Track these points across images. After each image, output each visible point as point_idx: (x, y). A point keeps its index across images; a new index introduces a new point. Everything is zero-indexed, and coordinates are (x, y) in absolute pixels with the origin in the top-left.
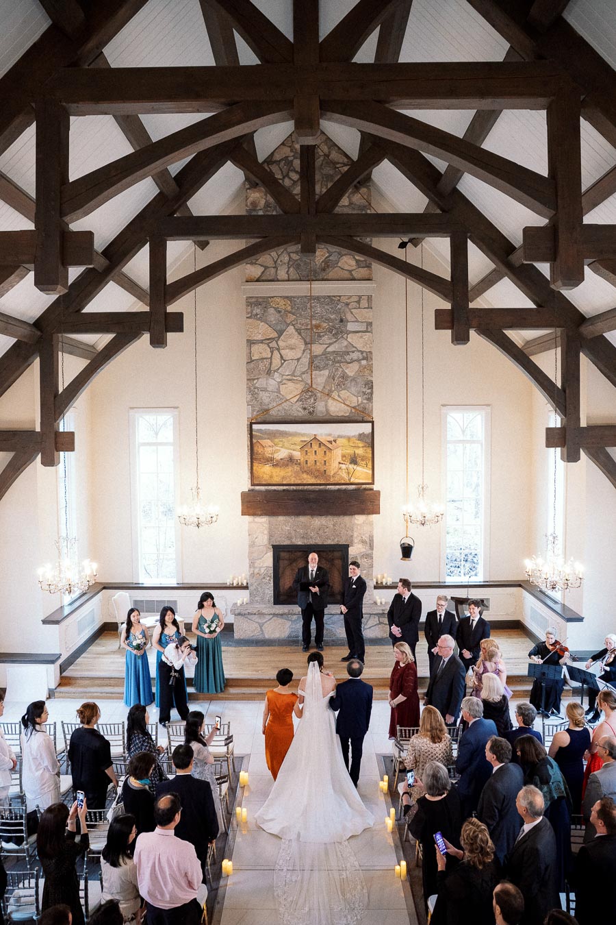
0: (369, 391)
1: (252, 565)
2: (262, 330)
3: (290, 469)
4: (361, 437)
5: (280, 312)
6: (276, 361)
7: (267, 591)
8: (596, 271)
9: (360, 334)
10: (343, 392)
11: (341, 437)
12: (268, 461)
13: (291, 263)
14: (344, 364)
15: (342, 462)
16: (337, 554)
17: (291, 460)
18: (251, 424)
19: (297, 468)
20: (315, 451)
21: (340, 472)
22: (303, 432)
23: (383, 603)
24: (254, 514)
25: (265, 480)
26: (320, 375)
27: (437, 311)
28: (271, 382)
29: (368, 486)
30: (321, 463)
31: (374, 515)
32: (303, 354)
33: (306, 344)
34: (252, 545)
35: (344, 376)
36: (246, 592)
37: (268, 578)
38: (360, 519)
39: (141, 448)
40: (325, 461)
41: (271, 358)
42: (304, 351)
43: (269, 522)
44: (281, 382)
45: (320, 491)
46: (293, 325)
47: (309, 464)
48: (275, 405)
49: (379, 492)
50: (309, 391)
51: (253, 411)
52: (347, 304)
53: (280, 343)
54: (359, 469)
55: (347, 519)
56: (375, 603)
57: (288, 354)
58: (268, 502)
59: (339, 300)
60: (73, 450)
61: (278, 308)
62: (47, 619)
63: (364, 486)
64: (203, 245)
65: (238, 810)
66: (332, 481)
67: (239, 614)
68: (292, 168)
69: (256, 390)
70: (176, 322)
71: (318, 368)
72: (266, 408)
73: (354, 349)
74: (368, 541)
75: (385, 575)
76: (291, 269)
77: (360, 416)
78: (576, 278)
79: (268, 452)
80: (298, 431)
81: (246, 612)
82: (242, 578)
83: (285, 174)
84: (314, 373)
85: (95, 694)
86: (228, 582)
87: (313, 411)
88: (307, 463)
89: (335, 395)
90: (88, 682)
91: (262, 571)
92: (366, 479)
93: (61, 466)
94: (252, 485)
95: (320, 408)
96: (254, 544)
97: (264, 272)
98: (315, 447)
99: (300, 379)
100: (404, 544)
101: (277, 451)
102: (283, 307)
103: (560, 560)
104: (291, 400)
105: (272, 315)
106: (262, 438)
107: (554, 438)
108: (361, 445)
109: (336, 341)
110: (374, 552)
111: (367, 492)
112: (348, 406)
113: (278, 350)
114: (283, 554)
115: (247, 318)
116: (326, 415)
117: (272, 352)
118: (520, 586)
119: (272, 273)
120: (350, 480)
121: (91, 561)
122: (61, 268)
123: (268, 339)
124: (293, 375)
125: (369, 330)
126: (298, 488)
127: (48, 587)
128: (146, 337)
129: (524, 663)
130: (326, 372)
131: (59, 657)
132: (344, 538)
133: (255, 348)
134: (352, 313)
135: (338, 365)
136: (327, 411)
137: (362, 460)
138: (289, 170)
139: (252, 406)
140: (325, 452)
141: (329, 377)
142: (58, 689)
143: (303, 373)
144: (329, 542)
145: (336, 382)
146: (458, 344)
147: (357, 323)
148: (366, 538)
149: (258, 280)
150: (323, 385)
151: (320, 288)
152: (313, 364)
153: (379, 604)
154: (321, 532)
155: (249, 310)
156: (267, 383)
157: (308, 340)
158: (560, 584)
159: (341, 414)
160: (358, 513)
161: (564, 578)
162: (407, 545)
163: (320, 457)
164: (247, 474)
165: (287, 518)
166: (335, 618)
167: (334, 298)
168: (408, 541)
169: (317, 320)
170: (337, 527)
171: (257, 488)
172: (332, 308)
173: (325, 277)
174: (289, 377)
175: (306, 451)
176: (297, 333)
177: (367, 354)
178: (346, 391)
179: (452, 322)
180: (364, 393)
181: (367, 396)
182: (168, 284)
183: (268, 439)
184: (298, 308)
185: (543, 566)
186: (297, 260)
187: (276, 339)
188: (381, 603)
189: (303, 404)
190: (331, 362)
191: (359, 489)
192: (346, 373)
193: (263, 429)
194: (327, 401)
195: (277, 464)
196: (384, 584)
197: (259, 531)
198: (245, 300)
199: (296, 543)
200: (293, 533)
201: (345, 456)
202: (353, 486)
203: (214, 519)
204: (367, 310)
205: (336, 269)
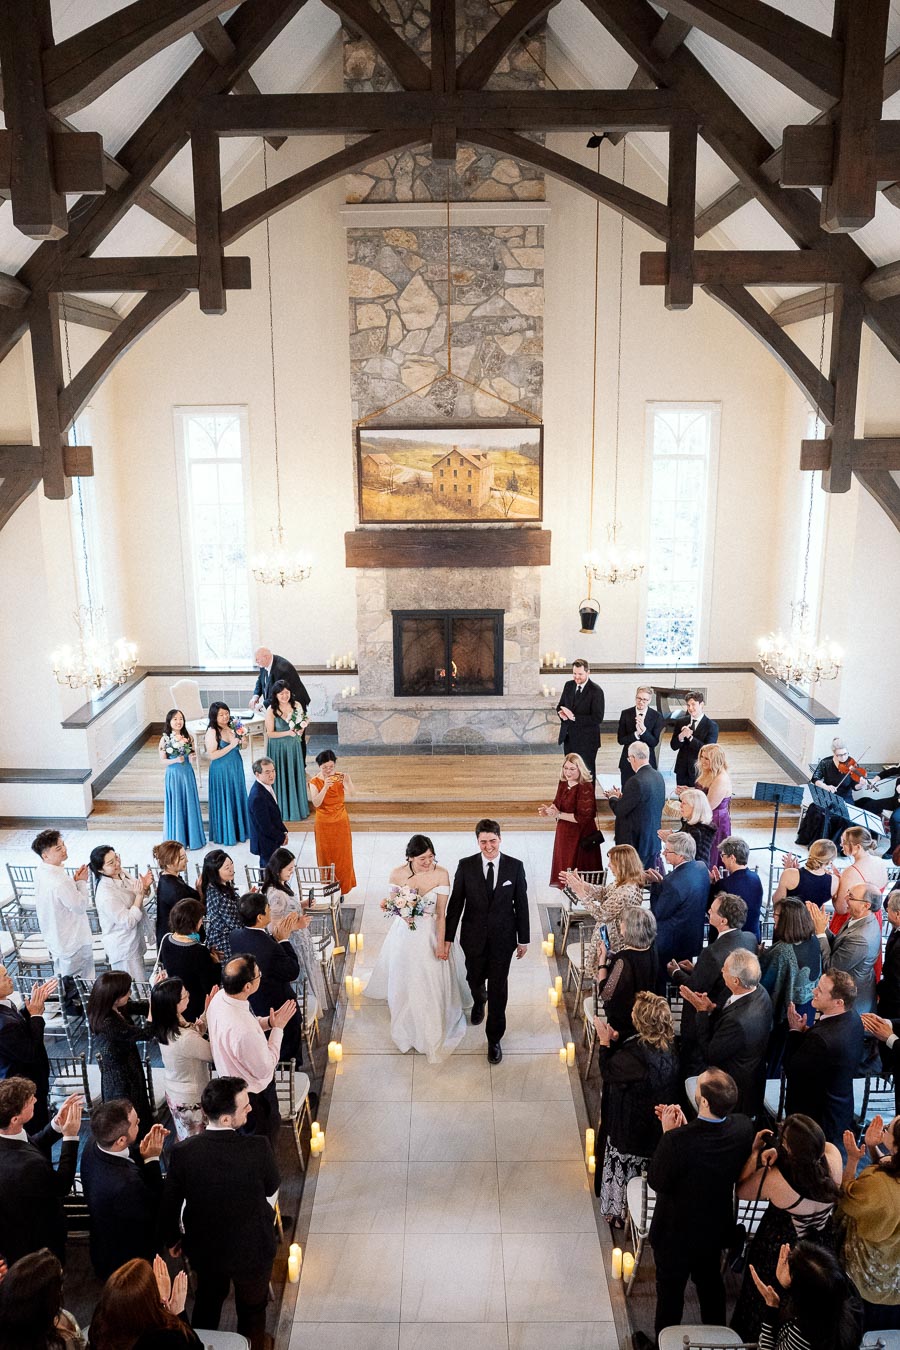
0: (538, 378)
1: (362, 640)
2: (373, 283)
3: (417, 497)
4: (524, 449)
5: (400, 253)
6: (396, 332)
7: (384, 677)
8: (894, 200)
9: (525, 288)
10: (496, 380)
11: (493, 449)
12: (384, 486)
13: (417, 172)
14: (500, 336)
15: (495, 487)
16: (490, 623)
17: (418, 485)
18: (358, 429)
19: (427, 496)
20: (455, 472)
21: (491, 502)
22: (436, 443)
23: (553, 694)
24: (365, 566)
25: (381, 515)
26: (463, 354)
27: (643, 255)
28: (388, 364)
29: (533, 524)
30: (463, 489)
31: (542, 567)
32: (437, 320)
33: (441, 304)
34: (362, 609)
35: (499, 356)
36: (355, 679)
37: (387, 658)
38: (520, 573)
39: (194, 466)
40: (470, 486)
41: (387, 327)
42: (438, 316)
43: (387, 576)
44: (402, 365)
45: (462, 530)
46: (421, 274)
47: (445, 491)
48: (393, 399)
49: (549, 533)
50: (446, 378)
51: (361, 409)
52: (505, 241)
53: (401, 302)
54: (519, 497)
55: (501, 572)
56: (542, 694)
57: (413, 320)
58: (385, 547)
59: (492, 234)
60: (90, 473)
61: (398, 246)
62: (75, 720)
63: (528, 524)
64: (277, 143)
65: (348, 979)
66: (480, 515)
67: (346, 710)
68: (418, 4)
69: (365, 378)
70: (238, 274)
71: (459, 343)
72: (381, 404)
73: (516, 313)
74: (532, 604)
75: (557, 654)
76: (418, 182)
77: (523, 418)
78: (863, 212)
79: (384, 473)
80: (431, 441)
81: (355, 707)
82: (348, 659)
83: (407, 12)
84: (453, 349)
85: (142, 825)
86: (329, 664)
87: (452, 410)
88: (442, 489)
89: (484, 384)
90: (132, 808)
91: (378, 648)
92: (530, 513)
93: (74, 498)
94: (361, 523)
95: (463, 405)
96: (365, 609)
97: (374, 187)
98: (455, 464)
99: (432, 360)
100: (585, 609)
101: (400, 470)
102: (406, 245)
103: (811, 639)
104: (419, 393)
105: (389, 259)
106: (375, 452)
107: (814, 455)
108: (523, 462)
109: (486, 301)
110: (541, 620)
111: (533, 533)
112: (505, 401)
113: (398, 314)
114: (407, 624)
115: (350, 262)
116: (471, 416)
117: (389, 318)
118: (751, 670)
119: (387, 188)
120: (506, 514)
121: (127, 642)
122: (54, 195)
123: (383, 297)
124: (421, 353)
125: (538, 283)
126: (430, 526)
127: (67, 679)
128: (193, 297)
129: (750, 779)
130: (471, 350)
131: (90, 774)
132: (496, 601)
133: (363, 311)
134: (512, 255)
135: (490, 337)
136: (473, 409)
137: (525, 484)
138: (413, 9)
139: (360, 402)
140: (470, 472)
141: (476, 357)
142: (92, 818)
143: (437, 350)
144: (475, 606)
145: (487, 364)
146: (675, 308)
147: (520, 272)
148: (529, 600)
149: (365, 201)
150: (467, 369)
151: (464, 214)
152: (452, 338)
153: (547, 695)
154: (464, 589)
155: (353, 250)
156: (381, 367)
157: (444, 298)
158: (807, 677)
159: (494, 414)
160: (518, 564)
161: (815, 666)
162: (589, 611)
163: (461, 480)
164: (353, 506)
165: (414, 571)
166: (483, 715)
167: (484, 231)
168: (591, 605)
169: (458, 265)
170: (487, 585)
171: (369, 526)
172: (481, 247)
173: (471, 196)
174: (415, 357)
175: (442, 471)
176: (426, 287)
177: (534, 321)
178: (501, 379)
179: (668, 272)
180: (530, 382)
181: (533, 387)
182: (224, 210)
183: (385, 452)
184: (428, 246)
185: (785, 647)
186: (427, 167)
187: (395, 297)
188: (550, 693)
189: (436, 399)
190: (479, 334)
191: (519, 528)
192: (501, 350)
193: (376, 437)
194: (473, 395)
195: (397, 491)
196: (555, 667)
197: (372, 590)
198: (346, 233)
199: (427, 608)
200: (422, 593)
201: (500, 479)
202: (511, 524)
203: (306, 573)
204: (535, 250)
205: (488, 182)
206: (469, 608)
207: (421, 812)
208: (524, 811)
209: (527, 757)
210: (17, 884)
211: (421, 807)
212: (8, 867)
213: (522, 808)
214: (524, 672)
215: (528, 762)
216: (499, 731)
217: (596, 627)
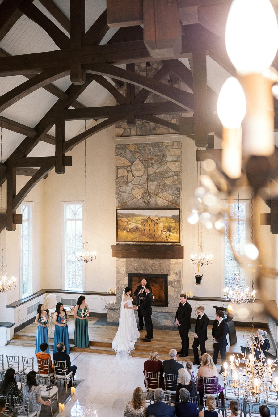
0: (178, 192)
1: (118, 283)
2: (123, 162)
3: (136, 233)
4: (173, 217)
5: (132, 152)
6: (130, 177)
9: (173, 162)
10: (164, 193)
11: (162, 217)
12: (125, 229)
13: (138, 126)
14: (165, 178)
15: (163, 230)
16: (163, 279)
17: (137, 229)
18: (117, 210)
19: (140, 233)
20: (149, 225)
21: (162, 236)
22: (143, 214)
24: (119, 257)
25: (124, 239)
26: (153, 184)
27: (197, 151)
28: (128, 188)
29: (178, 243)
30: (152, 231)
31: (181, 259)
32: (144, 173)
33: (145, 168)
34: (118, 273)
35: (165, 185)
36: (115, 298)
38: (173, 261)
39: (68, 221)
40: (154, 230)
41: (128, 176)
42: (144, 172)
43: (127, 261)
44: (132, 188)
45: (153, 245)
46: (139, 158)
48: (130, 200)
50: (147, 193)
51: (119, 203)
52: (167, 147)
53: (132, 168)
54: (172, 234)
55: (166, 261)
57: (136, 173)
58: (125, 250)
59: (162, 145)
60: (21, 223)
61: (131, 150)
62: (11, 305)
63: (176, 243)
64: (96, 120)
66: (158, 240)
67: (110, 309)
69: (120, 193)
70: (68, 161)
71: (151, 181)
72: (125, 201)
73: (170, 170)
74: (178, 273)
75: (190, 292)
76: (138, 129)
77: (174, 206)
79: (125, 225)
80: (141, 214)
81: (113, 308)
82: (114, 290)
84: (149, 183)
85: (28, 344)
86: (107, 292)
87: (149, 203)
88: (145, 231)
89: (160, 195)
90: (26, 338)
91: (123, 287)
92: (176, 240)
94: (117, 242)
95: (153, 201)
96: (119, 272)
97: (124, 132)
98: (149, 222)
99: (142, 186)
100: (197, 275)
101: (130, 224)
102: (134, 149)
104: (138, 198)
105: (128, 154)
106: (122, 217)
108: (173, 221)
109: (160, 167)
110: (181, 279)
111: (176, 247)
112: (167, 200)
113: (131, 171)
114: (134, 278)
115: (116, 155)
116: (155, 206)
119: (128, 132)
120: (167, 240)
123: (126, 166)
124: (139, 184)
125: (178, 160)
126: (141, 243)
130: (156, 183)
131: (14, 325)
132: (165, 271)
133: (120, 170)
134: (169, 151)
135: (162, 179)
136: (156, 203)
137: (174, 229)
139: (118, 201)
140: (154, 225)
141: (157, 185)
143: (144, 183)
144: (157, 273)
145: (161, 188)
147: (172, 157)
148: (177, 271)
149: (120, 137)
150: (154, 190)
151: (152, 139)
152: (149, 179)
154: (153, 267)
155: (117, 152)
156: (125, 189)
159: (163, 205)
160: (172, 258)
162: (199, 276)
163: (151, 227)
165: (136, 259)
166: (159, 314)
167: (160, 144)
169: (151, 155)
170: (162, 265)
171: (121, 243)
172: (159, 149)
173: (155, 133)
174: (137, 186)
175: (145, 224)
176: (140, 163)
177: (177, 173)
178: (166, 193)
180: (176, 194)
182: (66, 141)
183: (125, 218)
184: (141, 149)
186: (141, 125)
187: (130, 166)
189: (144, 200)
190: (158, 177)
191: (173, 245)
192: (166, 183)
193: (123, 212)
194: (156, 198)
195: (129, 231)
196: (188, 297)
197: (121, 266)
198: (115, 147)
199: (140, 273)
200: (139, 267)
201: (165, 227)
202: (170, 244)
203: (93, 259)
204: (177, 150)
205: (161, 128)
206: (155, 273)
209: (172, 331)
215: (172, 333)
216: (165, 321)
217: (201, 283)
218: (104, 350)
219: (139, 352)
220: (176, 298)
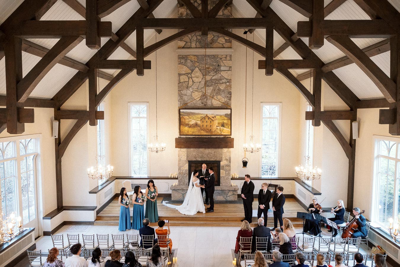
0: (230, 96)
1: (179, 169)
2: (185, 70)
3: (196, 128)
4: (226, 115)
5: (192, 62)
6: (191, 83)
7: (185, 180)
8: (329, 41)
9: (226, 71)
10: (219, 96)
11: (217, 115)
12: (187, 125)
13: (197, 40)
14: (219, 84)
15: (218, 126)
16: (216, 165)
17: (196, 125)
18: (180, 109)
19: (199, 128)
20: (207, 121)
21: (217, 130)
23: (235, 186)
24: (180, 148)
25: (185, 133)
26: (209, 89)
27: (259, 61)
28: (188, 92)
29: (229, 136)
30: (209, 126)
31: (231, 148)
32: (202, 80)
33: (203, 76)
34: (180, 160)
35: (219, 90)
36: (177, 181)
37: (186, 175)
38: (225, 150)
39: (133, 119)
40: (211, 125)
41: (188, 81)
42: (202, 79)
43: (187, 151)
44: (192, 92)
45: (209, 138)
46: (198, 67)
47: (204, 127)
48: (190, 101)
49: (233, 139)
50: (204, 96)
51: (180, 104)
52: (221, 59)
53: (192, 75)
54: (225, 129)
55: (220, 150)
56: (231, 186)
57: (195, 80)
58: (186, 142)
59: (217, 57)
60: (103, 119)
61: (192, 60)
62: (93, 191)
63: (227, 136)
64: (159, 32)
66: (213, 134)
67: (174, 190)
69: (182, 95)
70: (148, 65)
71: (208, 86)
72: (186, 103)
73: (224, 78)
74: (229, 159)
75: (236, 174)
76: (197, 43)
77: (226, 106)
78: (320, 44)
79: (187, 121)
80: (200, 113)
81: (177, 189)
82: (175, 174)
84: (206, 88)
86: (169, 176)
87: (206, 104)
88: (203, 126)
89: (215, 97)
91: (184, 171)
92: (228, 133)
93: (98, 126)
94: (180, 135)
95: (209, 103)
97: (185, 44)
98: (207, 119)
99: (201, 90)
100: (244, 161)
101: (191, 121)
102: (194, 59)
103: (311, 167)
104: (197, 100)
105: (189, 63)
106: (184, 115)
107: (309, 116)
108: (226, 119)
109: (216, 75)
110: (231, 164)
111: (228, 139)
112: (221, 102)
113: (192, 78)
114: (193, 165)
115: (178, 64)
116: (211, 106)
118: (294, 180)
119: (189, 45)
120: (221, 133)
121: (111, 166)
122: (97, 38)
123: (187, 73)
124: (198, 89)
125: (230, 70)
126: (199, 136)
127: (92, 176)
128: (135, 71)
129: (295, 212)
130: (212, 88)
131: (96, 208)
132: (218, 158)
133: (182, 77)
134: (223, 62)
135: (217, 84)
136: (212, 104)
137: (227, 125)
139: (180, 102)
140: (211, 121)
141: (213, 90)
142: (96, 222)
143: (202, 88)
144: (212, 160)
145: (216, 92)
146: (268, 75)
147: (225, 67)
148: (227, 158)
149: (183, 48)
150: (210, 93)
151: (210, 52)
152: (206, 84)
153: (233, 186)
154: (209, 155)
155: (179, 61)
156: (186, 92)
157: (204, 74)
158: (311, 178)
159: (218, 106)
160: (224, 148)
161: (313, 175)
162: (245, 161)
163: (208, 123)
164: (178, 131)
165: (195, 149)
167: (215, 56)
168: (246, 160)
169: (208, 65)
170: (216, 153)
171: (182, 136)
172: (214, 60)
173: (212, 47)
174: (196, 90)
175: (203, 121)
176: (199, 71)
177: (229, 80)
179: (266, 65)
180: (228, 97)
181: (229, 98)
182: (144, 48)
183: (187, 116)
184: (200, 60)
185: (303, 170)
186: (200, 39)
187: (191, 73)
188: (234, 186)
189: (202, 101)
190: (214, 84)
191: (225, 137)
192: (220, 88)
193: (185, 111)
194: (212, 100)
195: (190, 127)
196: (235, 178)
197: (182, 155)
198: (177, 56)
199: (198, 160)
200: (197, 155)
201: (219, 124)
202: (223, 136)
203: (164, 149)
204: (229, 61)
205: (216, 43)
207: (196, 220)
208: (227, 220)
209: (227, 204)
210: (70, 241)
211: (195, 219)
212: (68, 235)
213: (226, 219)
214: (226, 179)
216: (219, 197)
217: (247, 166)
218: (181, 223)
219: (210, 223)
220: (227, 179)
